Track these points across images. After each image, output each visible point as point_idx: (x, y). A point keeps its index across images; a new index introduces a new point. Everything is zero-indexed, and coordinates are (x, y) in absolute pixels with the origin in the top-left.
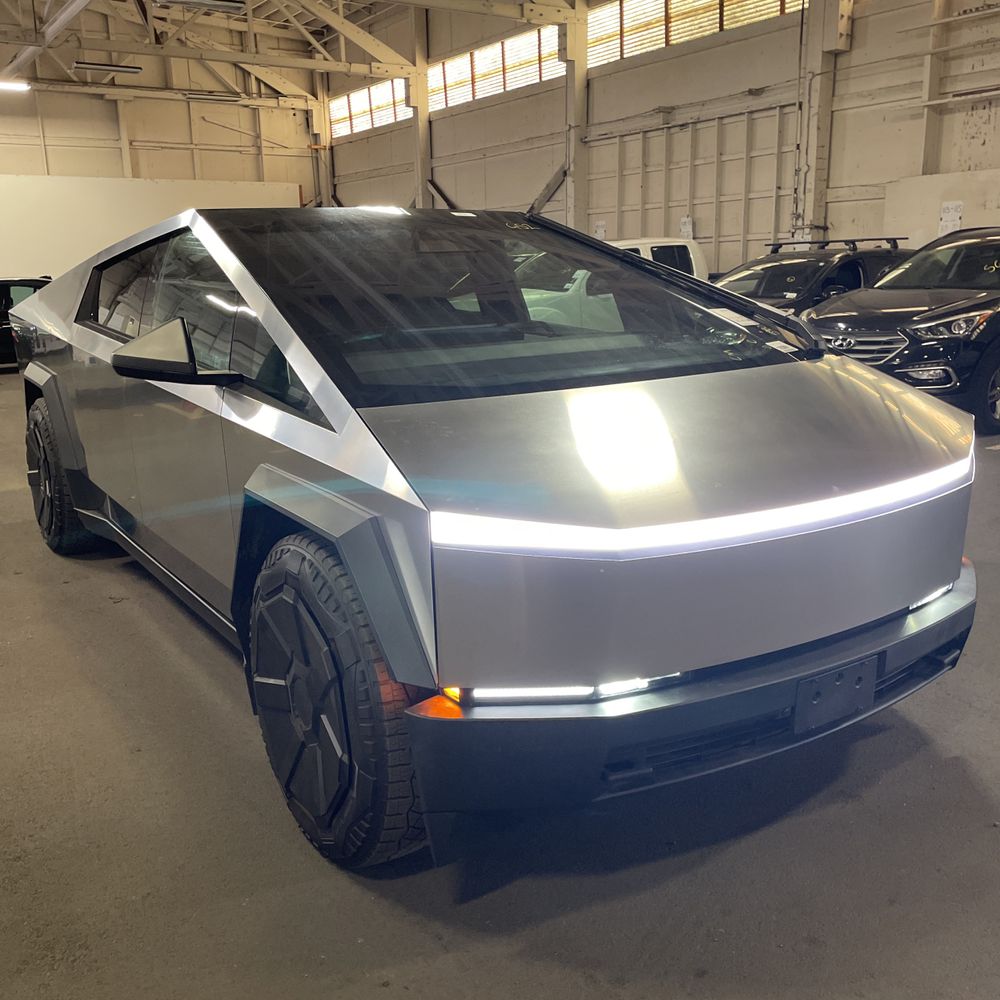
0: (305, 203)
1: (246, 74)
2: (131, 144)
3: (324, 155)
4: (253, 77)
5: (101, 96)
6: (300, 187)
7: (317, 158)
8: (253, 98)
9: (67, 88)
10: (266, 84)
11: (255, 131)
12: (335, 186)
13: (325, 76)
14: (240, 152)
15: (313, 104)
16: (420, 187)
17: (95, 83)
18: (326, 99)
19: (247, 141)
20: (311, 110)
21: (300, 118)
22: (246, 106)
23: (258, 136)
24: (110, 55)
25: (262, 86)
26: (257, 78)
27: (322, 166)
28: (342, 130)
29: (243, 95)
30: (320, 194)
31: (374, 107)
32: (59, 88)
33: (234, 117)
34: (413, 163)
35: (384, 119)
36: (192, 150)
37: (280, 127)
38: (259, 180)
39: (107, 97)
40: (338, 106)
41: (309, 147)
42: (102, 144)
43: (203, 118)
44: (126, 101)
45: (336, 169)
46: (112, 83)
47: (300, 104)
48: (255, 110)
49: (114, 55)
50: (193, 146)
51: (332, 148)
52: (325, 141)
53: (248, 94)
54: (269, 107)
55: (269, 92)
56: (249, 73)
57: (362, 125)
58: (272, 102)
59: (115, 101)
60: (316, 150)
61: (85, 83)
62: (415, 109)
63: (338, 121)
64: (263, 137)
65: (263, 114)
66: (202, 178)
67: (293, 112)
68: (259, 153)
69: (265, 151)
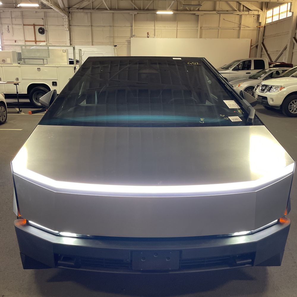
0: (252, 45)
1: (240, 4)
2: (201, 28)
3: (262, 29)
4: (242, 5)
5: (195, 14)
6: (251, 40)
7: (259, 30)
8: (241, 12)
9: (185, 12)
10: (246, 7)
11: (240, 22)
12: (263, 39)
13: (267, 3)
14: (234, 29)
15: (261, 13)
16: (290, 40)
17: (193, 10)
18: (266, 11)
19: (237, 25)
20: (260, 15)
21: (256, 17)
22: (238, 15)
23: (240, 24)
24: (199, 2)
25: (245, 8)
26: (243, 5)
27: (260, 33)
28: (269, 21)
29: (238, 11)
30: (258, 42)
31: (280, 12)
32: (183, 12)
33: (234, 18)
34: (289, 32)
35: (283, 16)
36: (219, 29)
37: (248, 21)
38: (238, 38)
39: (196, 14)
40: (269, 13)
41: (257, 27)
42: (192, 28)
43: (224, 19)
44: (201, 15)
45: (265, 34)
46: (198, 10)
47: (256, 13)
48: (241, 16)
49: (200, 2)
50: (219, 28)
51: (265, 27)
52: (263, 24)
53: (239, 10)
54: (245, 14)
55: (247, 9)
56: (241, 4)
57: (276, 19)
58: (247, 13)
59: (198, 16)
60: (260, 28)
61: (190, 10)
62: (293, 13)
63: (269, 18)
64: (242, 24)
65: (243, 17)
66: (220, 38)
67: (253, 15)
68: (240, 29)
69: (241, 29)
